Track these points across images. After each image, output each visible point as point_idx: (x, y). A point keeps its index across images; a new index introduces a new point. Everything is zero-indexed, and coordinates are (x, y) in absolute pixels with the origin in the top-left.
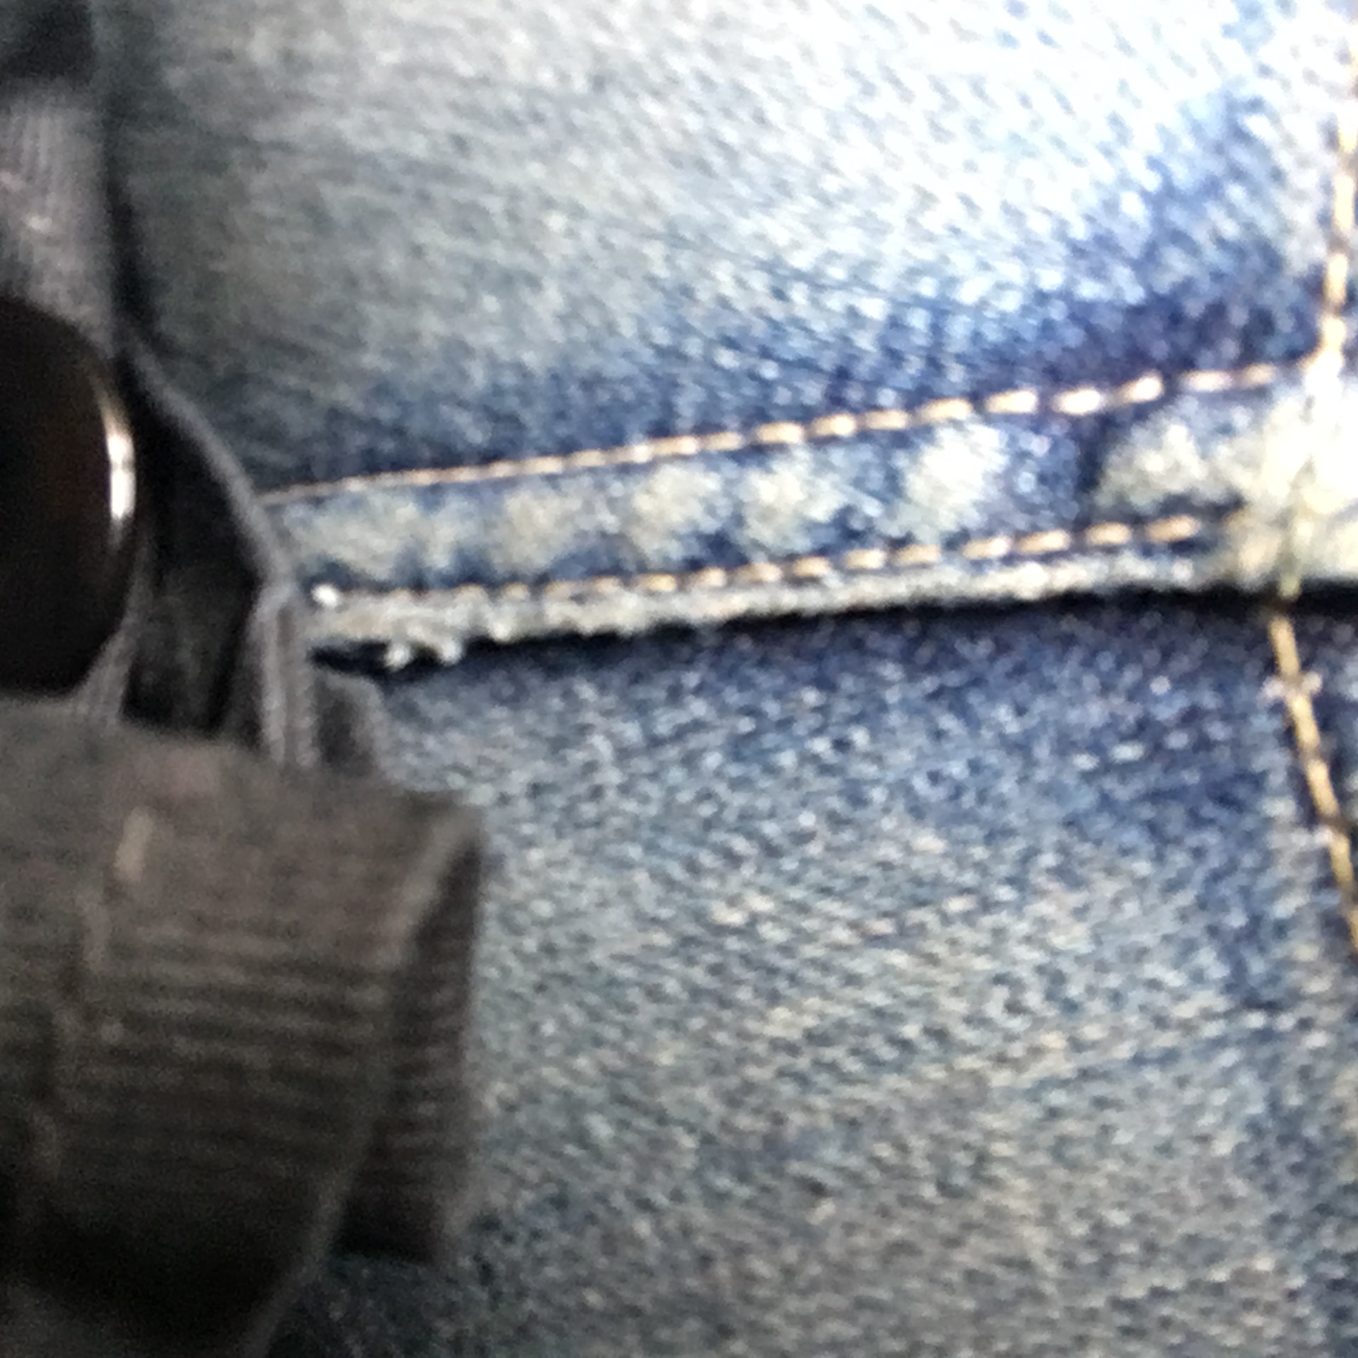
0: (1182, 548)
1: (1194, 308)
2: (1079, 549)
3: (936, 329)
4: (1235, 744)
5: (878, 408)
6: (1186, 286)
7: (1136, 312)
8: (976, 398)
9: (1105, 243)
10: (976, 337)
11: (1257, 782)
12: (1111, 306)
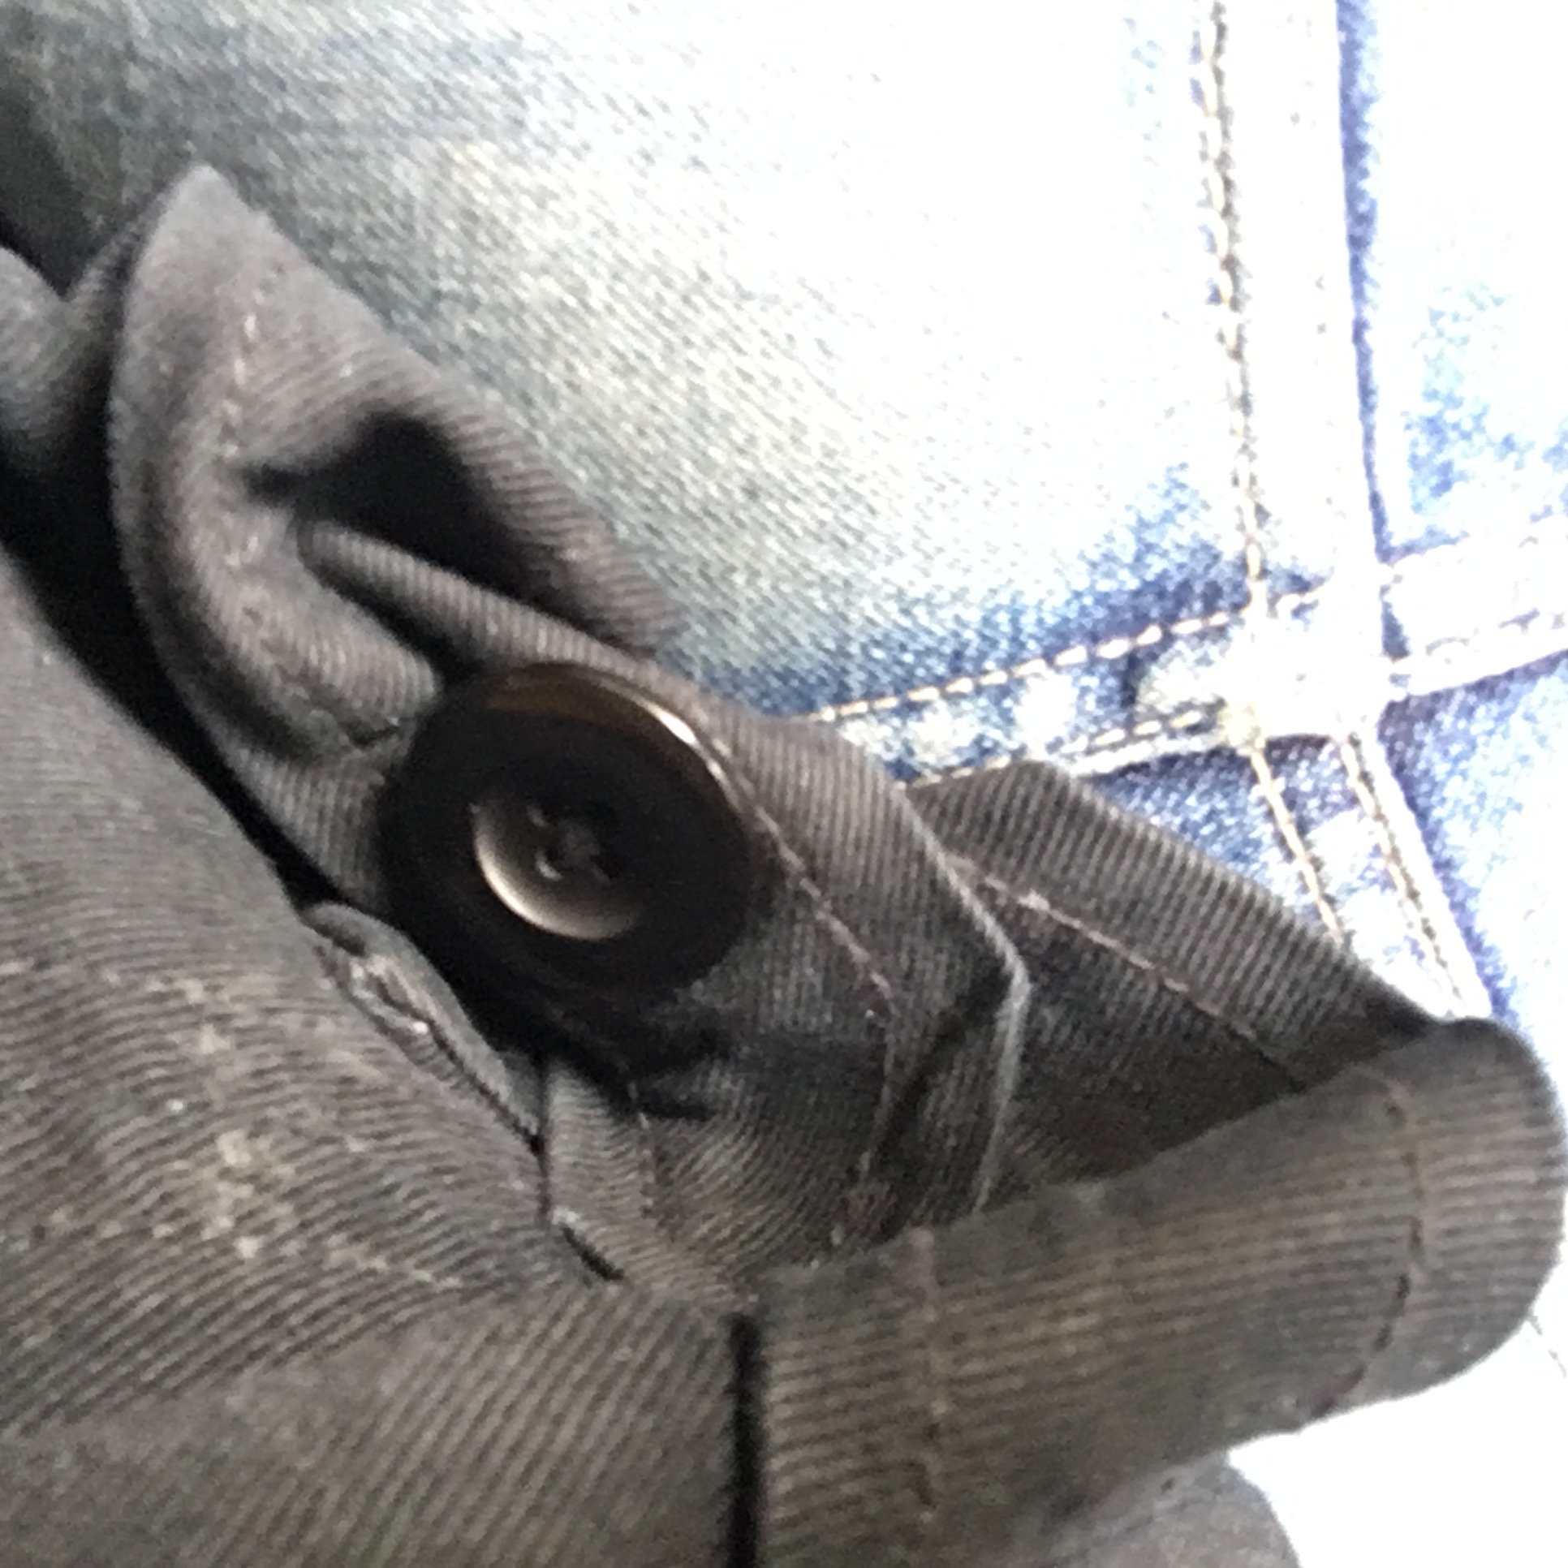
0: (1193, 730)
1: (1171, 587)
2: (1132, 738)
3: (1014, 621)
4: (1240, 825)
5: (986, 672)
6: (1164, 575)
7: (1137, 594)
8: (1049, 656)
9: (1108, 557)
10: (1040, 622)
11: (1257, 844)
12: (1120, 591)
